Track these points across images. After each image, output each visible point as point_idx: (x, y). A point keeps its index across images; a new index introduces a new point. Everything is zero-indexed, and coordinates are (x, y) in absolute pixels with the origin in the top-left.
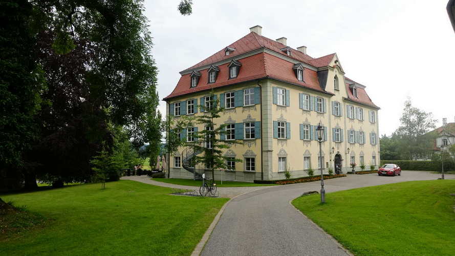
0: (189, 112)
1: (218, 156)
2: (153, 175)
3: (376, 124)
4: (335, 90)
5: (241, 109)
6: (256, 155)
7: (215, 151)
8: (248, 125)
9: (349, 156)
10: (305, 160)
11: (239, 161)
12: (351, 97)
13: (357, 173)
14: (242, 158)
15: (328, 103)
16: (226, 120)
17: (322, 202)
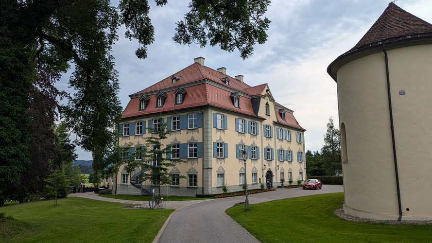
0: (138, 133)
1: (164, 173)
2: (100, 192)
3: (302, 144)
4: (266, 115)
5: (185, 131)
6: (197, 172)
7: (162, 169)
8: (191, 145)
9: (279, 172)
10: (240, 176)
11: (183, 177)
12: (281, 121)
13: (285, 187)
14: (186, 175)
15: (260, 127)
16: (172, 141)
17: (247, 208)
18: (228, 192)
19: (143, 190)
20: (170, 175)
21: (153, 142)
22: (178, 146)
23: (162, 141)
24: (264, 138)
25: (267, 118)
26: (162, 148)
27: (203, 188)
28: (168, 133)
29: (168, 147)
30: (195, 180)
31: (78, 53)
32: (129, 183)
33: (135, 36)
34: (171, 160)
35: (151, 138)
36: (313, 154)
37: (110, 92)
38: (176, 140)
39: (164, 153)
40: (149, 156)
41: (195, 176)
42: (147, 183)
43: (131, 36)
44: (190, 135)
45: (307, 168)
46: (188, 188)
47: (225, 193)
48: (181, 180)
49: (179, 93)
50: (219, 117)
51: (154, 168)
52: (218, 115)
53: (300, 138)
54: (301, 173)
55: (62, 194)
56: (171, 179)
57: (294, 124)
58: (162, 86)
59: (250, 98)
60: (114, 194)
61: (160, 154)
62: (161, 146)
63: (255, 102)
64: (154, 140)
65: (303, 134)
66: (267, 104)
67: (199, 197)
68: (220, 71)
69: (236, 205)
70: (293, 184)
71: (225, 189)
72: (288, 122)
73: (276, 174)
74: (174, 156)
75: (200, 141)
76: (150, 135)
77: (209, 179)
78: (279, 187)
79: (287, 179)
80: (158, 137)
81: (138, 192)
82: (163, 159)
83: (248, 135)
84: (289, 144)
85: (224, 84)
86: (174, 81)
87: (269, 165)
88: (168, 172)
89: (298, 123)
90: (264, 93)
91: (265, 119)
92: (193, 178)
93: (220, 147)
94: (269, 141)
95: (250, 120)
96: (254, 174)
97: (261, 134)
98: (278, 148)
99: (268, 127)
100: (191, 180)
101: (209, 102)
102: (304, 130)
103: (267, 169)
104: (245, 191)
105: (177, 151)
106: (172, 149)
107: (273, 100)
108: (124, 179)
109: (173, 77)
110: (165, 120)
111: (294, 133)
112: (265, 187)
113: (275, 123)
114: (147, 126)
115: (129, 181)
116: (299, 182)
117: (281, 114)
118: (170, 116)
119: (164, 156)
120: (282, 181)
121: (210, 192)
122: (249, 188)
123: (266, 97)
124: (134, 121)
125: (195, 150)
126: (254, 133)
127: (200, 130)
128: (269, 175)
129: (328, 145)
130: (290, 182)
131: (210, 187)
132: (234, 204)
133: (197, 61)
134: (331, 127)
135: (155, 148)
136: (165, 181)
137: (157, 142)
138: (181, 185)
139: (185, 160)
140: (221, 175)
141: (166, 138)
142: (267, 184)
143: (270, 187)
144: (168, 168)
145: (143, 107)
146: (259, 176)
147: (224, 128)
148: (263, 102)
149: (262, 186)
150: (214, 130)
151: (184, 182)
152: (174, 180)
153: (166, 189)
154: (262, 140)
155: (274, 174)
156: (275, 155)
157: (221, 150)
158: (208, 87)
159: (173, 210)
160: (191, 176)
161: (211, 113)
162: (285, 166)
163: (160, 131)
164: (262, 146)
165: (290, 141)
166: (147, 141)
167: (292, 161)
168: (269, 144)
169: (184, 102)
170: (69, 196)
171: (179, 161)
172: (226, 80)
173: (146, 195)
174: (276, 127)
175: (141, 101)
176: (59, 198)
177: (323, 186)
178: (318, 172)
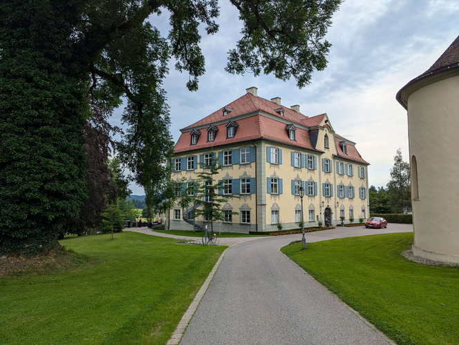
0: (189, 168)
1: (216, 209)
2: (153, 227)
4: (325, 147)
5: (238, 166)
6: (251, 209)
7: (214, 205)
8: (243, 180)
9: (338, 210)
10: (296, 213)
11: (236, 213)
12: (341, 154)
14: (239, 211)
15: (318, 161)
16: (223, 176)
17: (304, 247)
18: (282, 229)
19: (196, 226)
20: (222, 211)
21: (205, 177)
22: (230, 181)
23: (214, 177)
24: (323, 173)
25: (326, 151)
26: (214, 183)
27: (257, 225)
28: (220, 168)
29: (220, 183)
30: (249, 217)
31: (129, 88)
32: (181, 219)
33: (185, 68)
34: (223, 196)
35: (203, 173)
36: (378, 190)
37: (162, 127)
38: (227, 175)
39: (216, 188)
40: (201, 192)
41: (248, 212)
42: (200, 219)
43: (181, 67)
44: (243, 170)
45: (370, 205)
46: (241, 224)
47: (280, 231)
48: (233, 216)
49: (231, 126)
50: (273, 151)
51: (206, 204)
52: (272, 149)
53: (363, 172)
54: (363, 211)
55: (118, 229)
56: (223, 215)
57: (356, 158)
58: (214, 120)
59: (307, 130)
60: (167, 229)
61: (212, 189)
62: (213, 182)
63: (312, 134)
64: (206, 175)
65: (367, 169)
66: (326, 136)
67: (252, 234)
68: (274, 101)
69: (292, 243)
70: (353, 223)
71: (280, 227)
72: (350, 156)
73: (336, 211)
74: (226, 192)
75: (253, 176)
76: (202, 171)
77: (263, 216)
78: (338, 225)
79: (347, 217)
80: (209, 172)
81: (191, 228)
82: (215, 195)
83: (304, 170)
84: (350, 179)
85: (279, 115)
86: (225, 114)
87: (328, 202)
88: (221, 208)
89: (360, 156)
90: (323, 124)
91: (323, 153)
92: (246, 214)
93: (274, 183)
94: (327, 176)
95: (307, 153)
96: (312, 211)
97: (320, 168)
98: (338, 183)
99: (327, 161)
100: (244, 217)
101: (262, 135)
102: (367, 164)
103: (325, 207)
104: (301, 229)
105: (229, 187)
106: (224, 184)
107: (332, 131)
108: (177, 214)
109: (224, 110)
110: (217, 156)
111: (356, 167)
112: (323, 225)
113: (335, 157)
114: (198, 161)
115: (181, 216)
116: (361, 220)
117: (341, 147)
118: (221, 151)
119: (216, 192)
120: (343, 218)
121: (264, 229)
122: (306, 226)
123: (325, 129)
124: (185, 156)
125: (248, 186)
126: (311, 168)
127: (253, 165)
128: (328, 212)
129: (395, 180)
130: (351, 220)
131: (263, 225)
132: (289, 243)
133: (250, 91)
134: (399, 160)
135: (207, 183)
136: (218, 217)
137: (208, 178)
138: (233, 222)
139: (238, 196)
140: (275, 212)
141: (217, 173)
142: (326, 222)
143: (328, 225)
144: (220, 203)
145: (194, 141)
146: (317, 213)
147: (278, 163)
148: (321, 134)
149: (320, 224)
150: (268, 165)
151: (237, 219)
152: (226, 216)
153: (218, 225)
154: (320, 175)
155: (333, 211)
156: (335, 191)
157: (275, 185)
158: (261, 119)
159: (227, 247)
160: (244, 212)
161: (264, 147)
162: (346, 203)
163: (211, 166)
164: (320, 181)
165: (351, 176)
166: (199, 176)
167: (353, 197)
168: (328, 180)
169: (236, 136)
170: (124, 230)
171: (231, 196)
172: (280, 110)
173: (199, 231)
174: (336, 161)
175: (192, 135)
176: (115, 232)
177: (389, 225)
178: (382, 210)
